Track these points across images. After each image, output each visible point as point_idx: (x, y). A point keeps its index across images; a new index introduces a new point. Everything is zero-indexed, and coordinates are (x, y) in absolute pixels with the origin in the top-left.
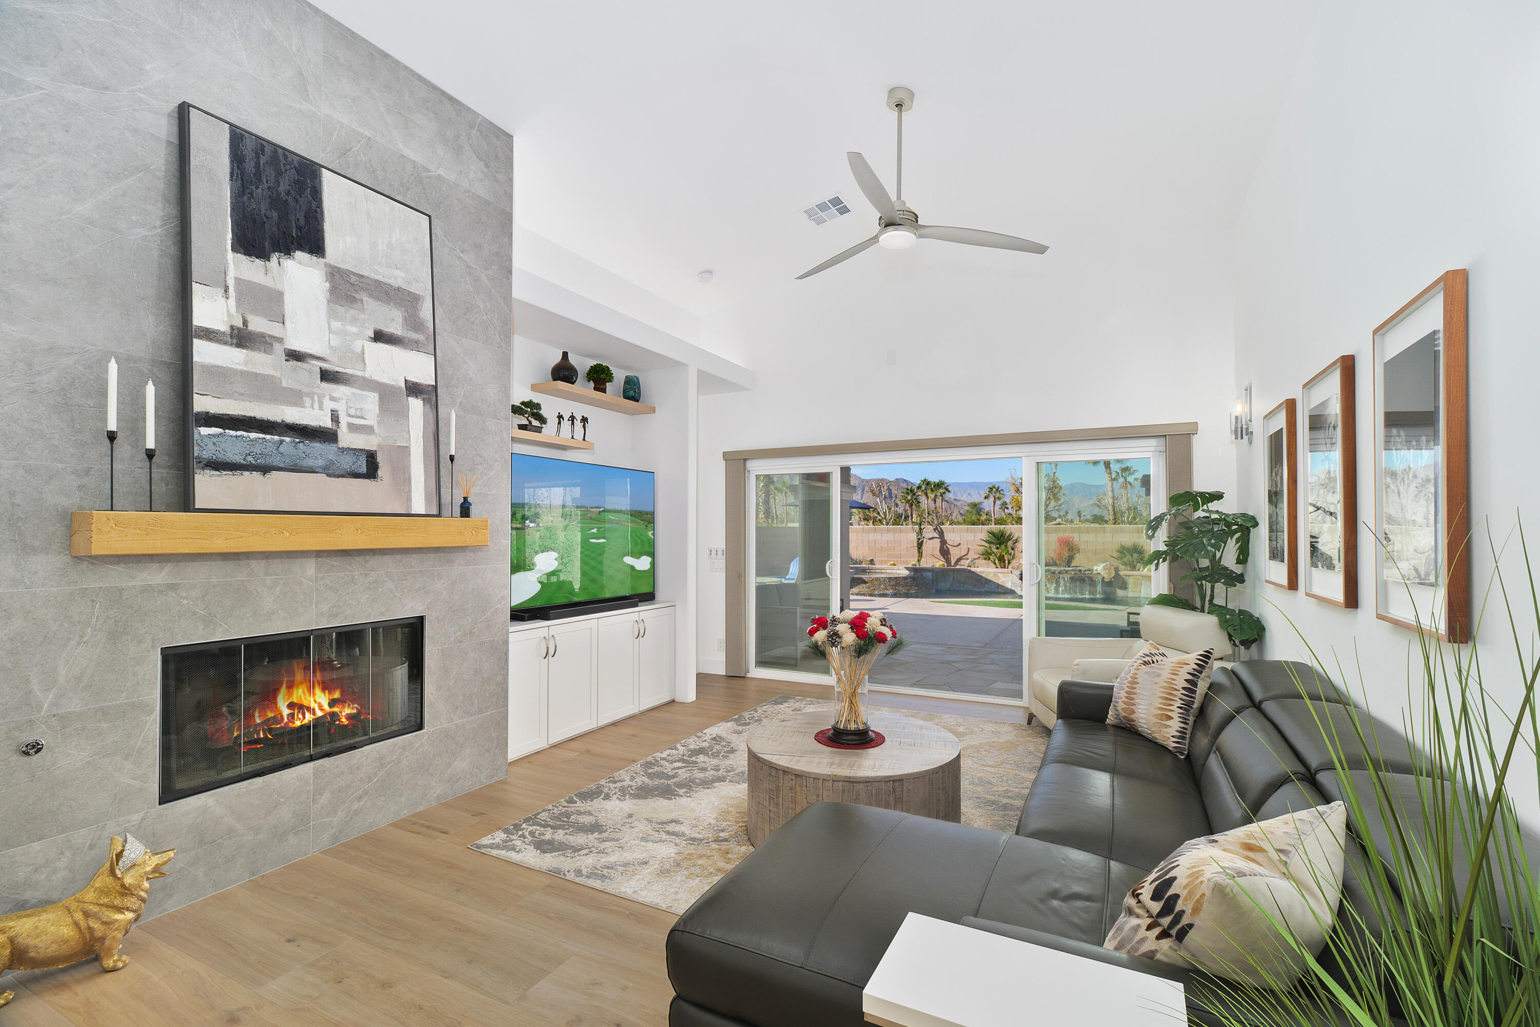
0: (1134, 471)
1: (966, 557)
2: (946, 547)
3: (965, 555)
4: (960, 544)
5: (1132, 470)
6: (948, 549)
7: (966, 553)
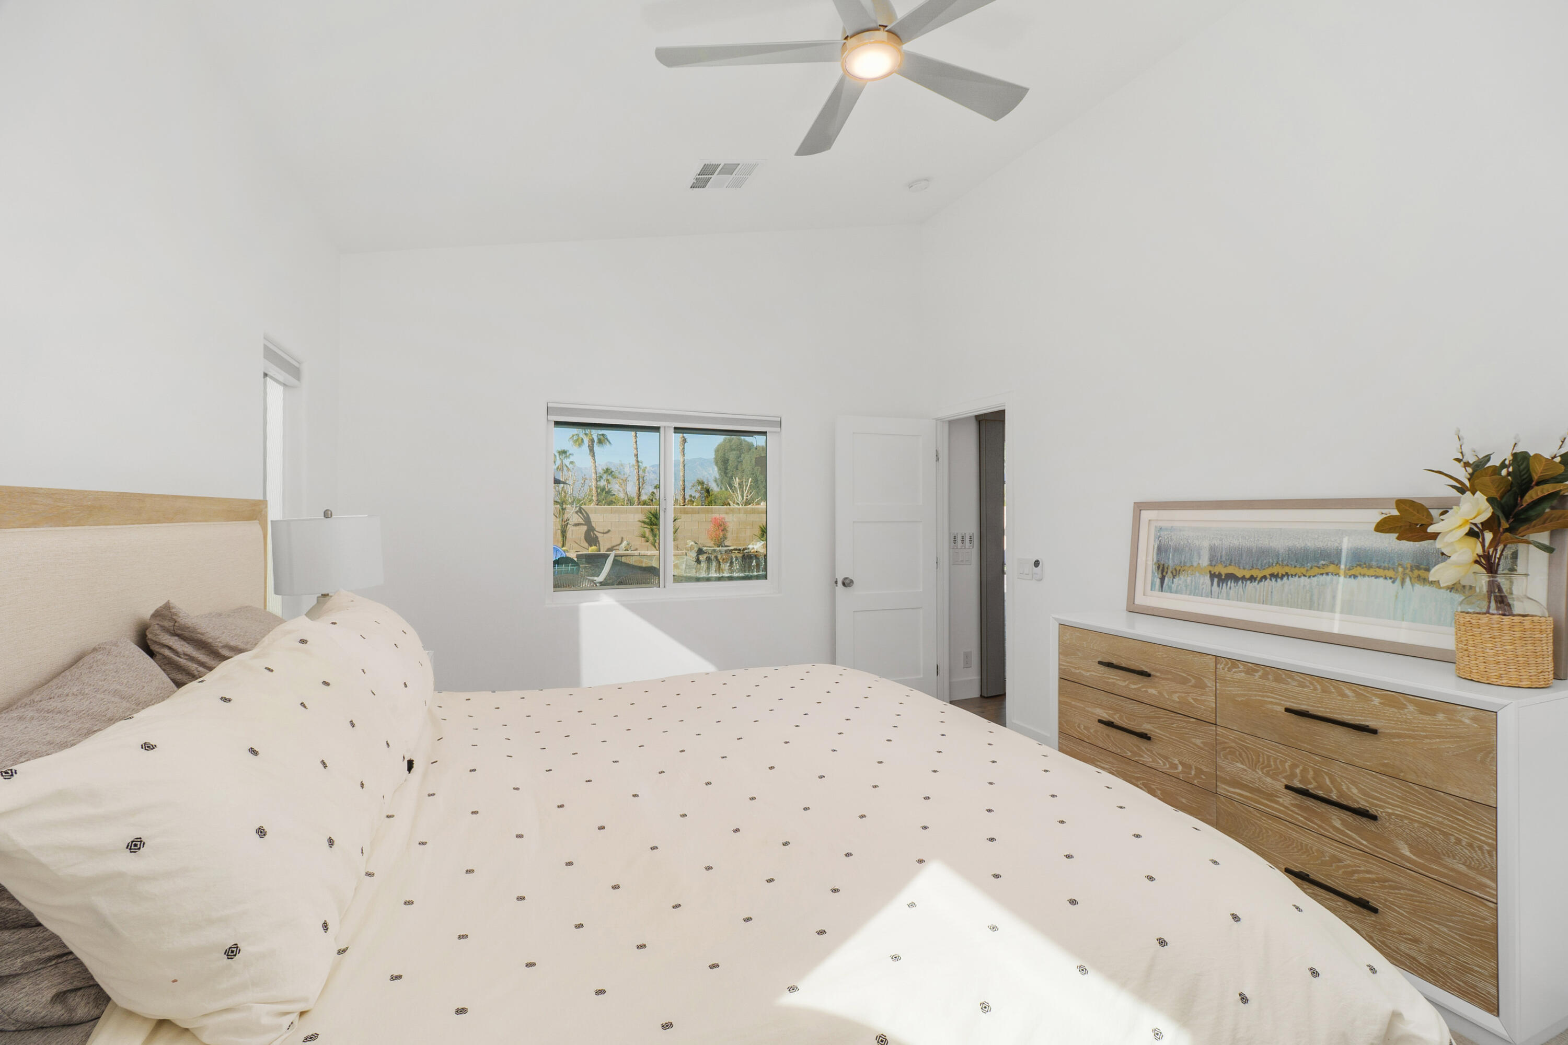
0: (570, 454)
1: (617, 548)
2: (594, 534)
3: (617, 546)
4: (609, 531)
5: (568, 454)
6: (597, 537)
7: (619, 543)
